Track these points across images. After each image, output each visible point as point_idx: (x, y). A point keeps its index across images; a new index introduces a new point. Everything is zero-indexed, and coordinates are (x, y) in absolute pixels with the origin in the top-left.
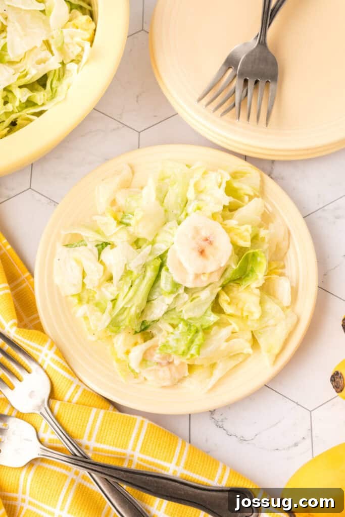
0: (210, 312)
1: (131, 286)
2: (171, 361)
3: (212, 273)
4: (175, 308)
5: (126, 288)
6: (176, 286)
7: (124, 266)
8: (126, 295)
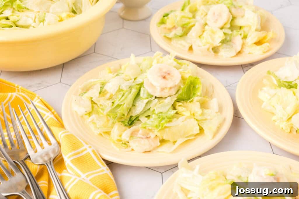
0: (171, 110)
1: (123, 96)
2: (148, 136)
3: (171, 88)
4: (150, 109)
5: (120, 96)
6: (150, 96)
7: (118, 87)
8: (120, 99)
